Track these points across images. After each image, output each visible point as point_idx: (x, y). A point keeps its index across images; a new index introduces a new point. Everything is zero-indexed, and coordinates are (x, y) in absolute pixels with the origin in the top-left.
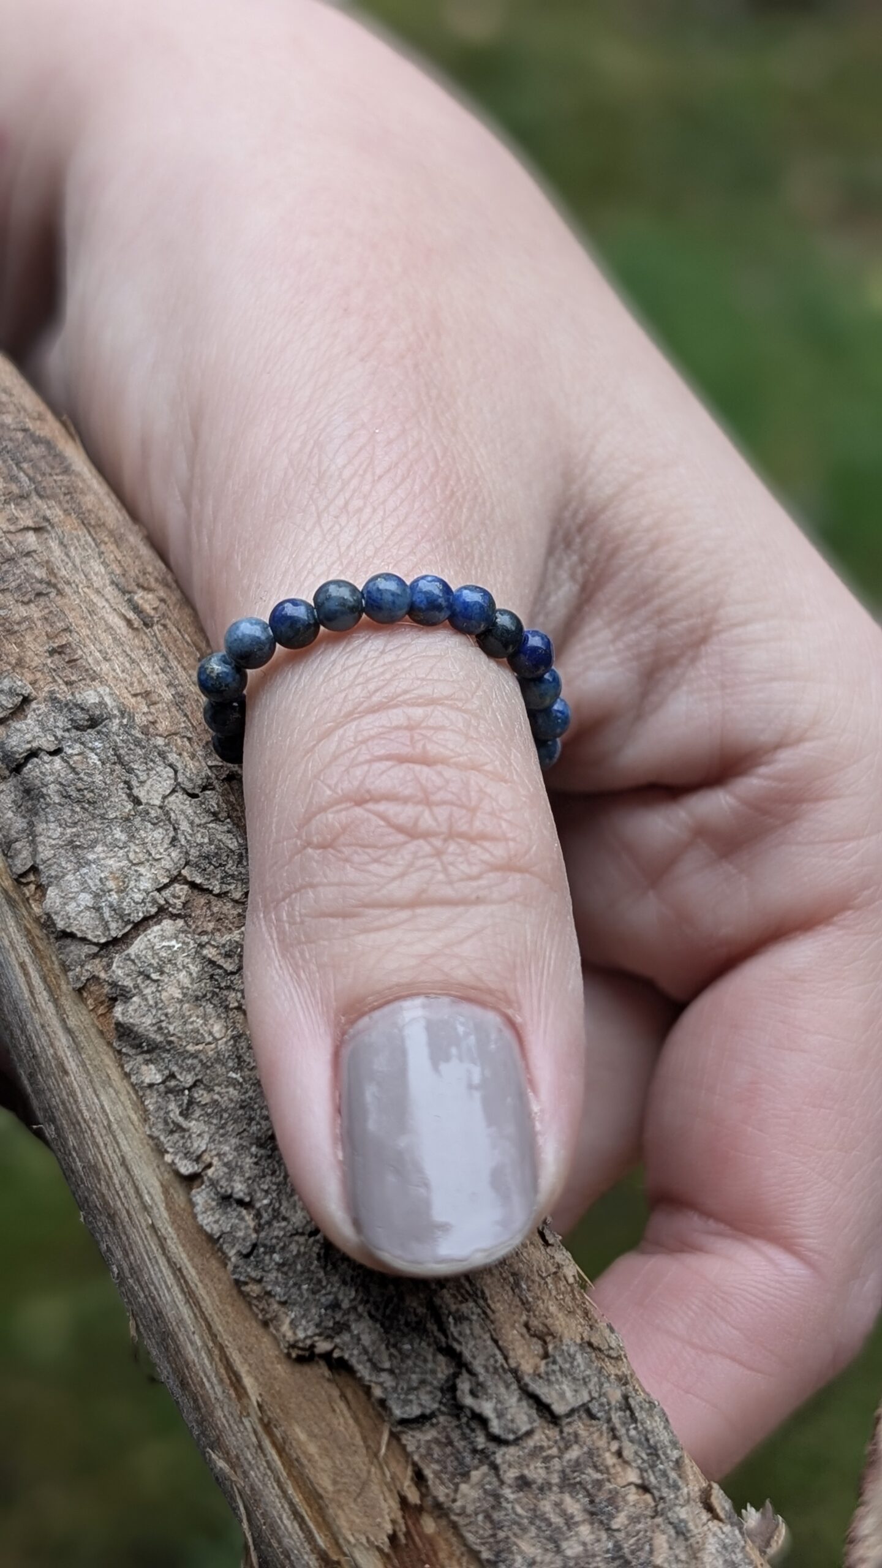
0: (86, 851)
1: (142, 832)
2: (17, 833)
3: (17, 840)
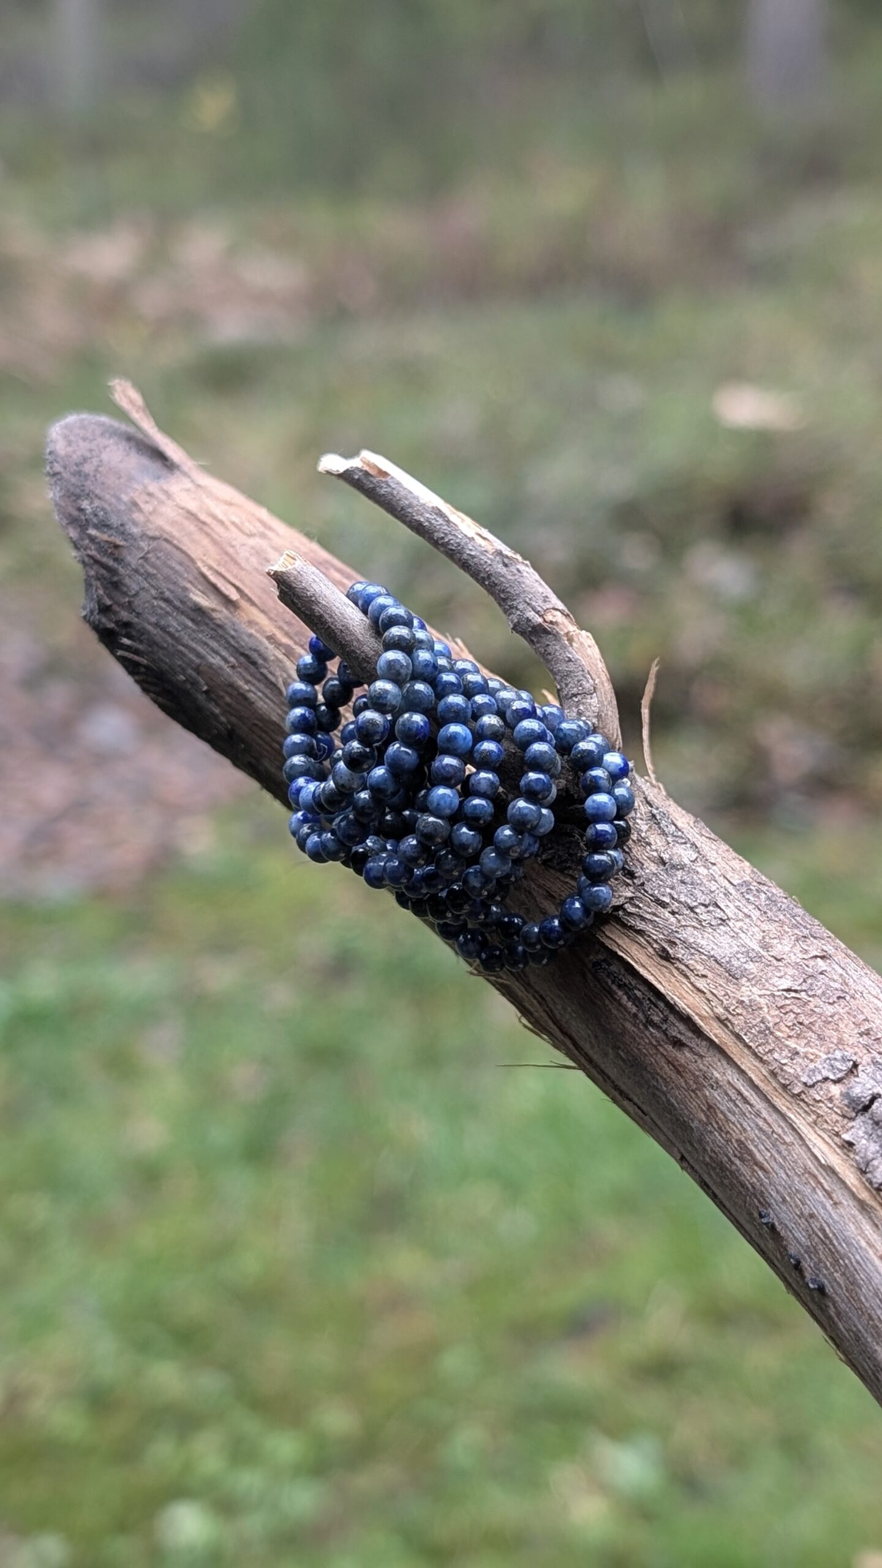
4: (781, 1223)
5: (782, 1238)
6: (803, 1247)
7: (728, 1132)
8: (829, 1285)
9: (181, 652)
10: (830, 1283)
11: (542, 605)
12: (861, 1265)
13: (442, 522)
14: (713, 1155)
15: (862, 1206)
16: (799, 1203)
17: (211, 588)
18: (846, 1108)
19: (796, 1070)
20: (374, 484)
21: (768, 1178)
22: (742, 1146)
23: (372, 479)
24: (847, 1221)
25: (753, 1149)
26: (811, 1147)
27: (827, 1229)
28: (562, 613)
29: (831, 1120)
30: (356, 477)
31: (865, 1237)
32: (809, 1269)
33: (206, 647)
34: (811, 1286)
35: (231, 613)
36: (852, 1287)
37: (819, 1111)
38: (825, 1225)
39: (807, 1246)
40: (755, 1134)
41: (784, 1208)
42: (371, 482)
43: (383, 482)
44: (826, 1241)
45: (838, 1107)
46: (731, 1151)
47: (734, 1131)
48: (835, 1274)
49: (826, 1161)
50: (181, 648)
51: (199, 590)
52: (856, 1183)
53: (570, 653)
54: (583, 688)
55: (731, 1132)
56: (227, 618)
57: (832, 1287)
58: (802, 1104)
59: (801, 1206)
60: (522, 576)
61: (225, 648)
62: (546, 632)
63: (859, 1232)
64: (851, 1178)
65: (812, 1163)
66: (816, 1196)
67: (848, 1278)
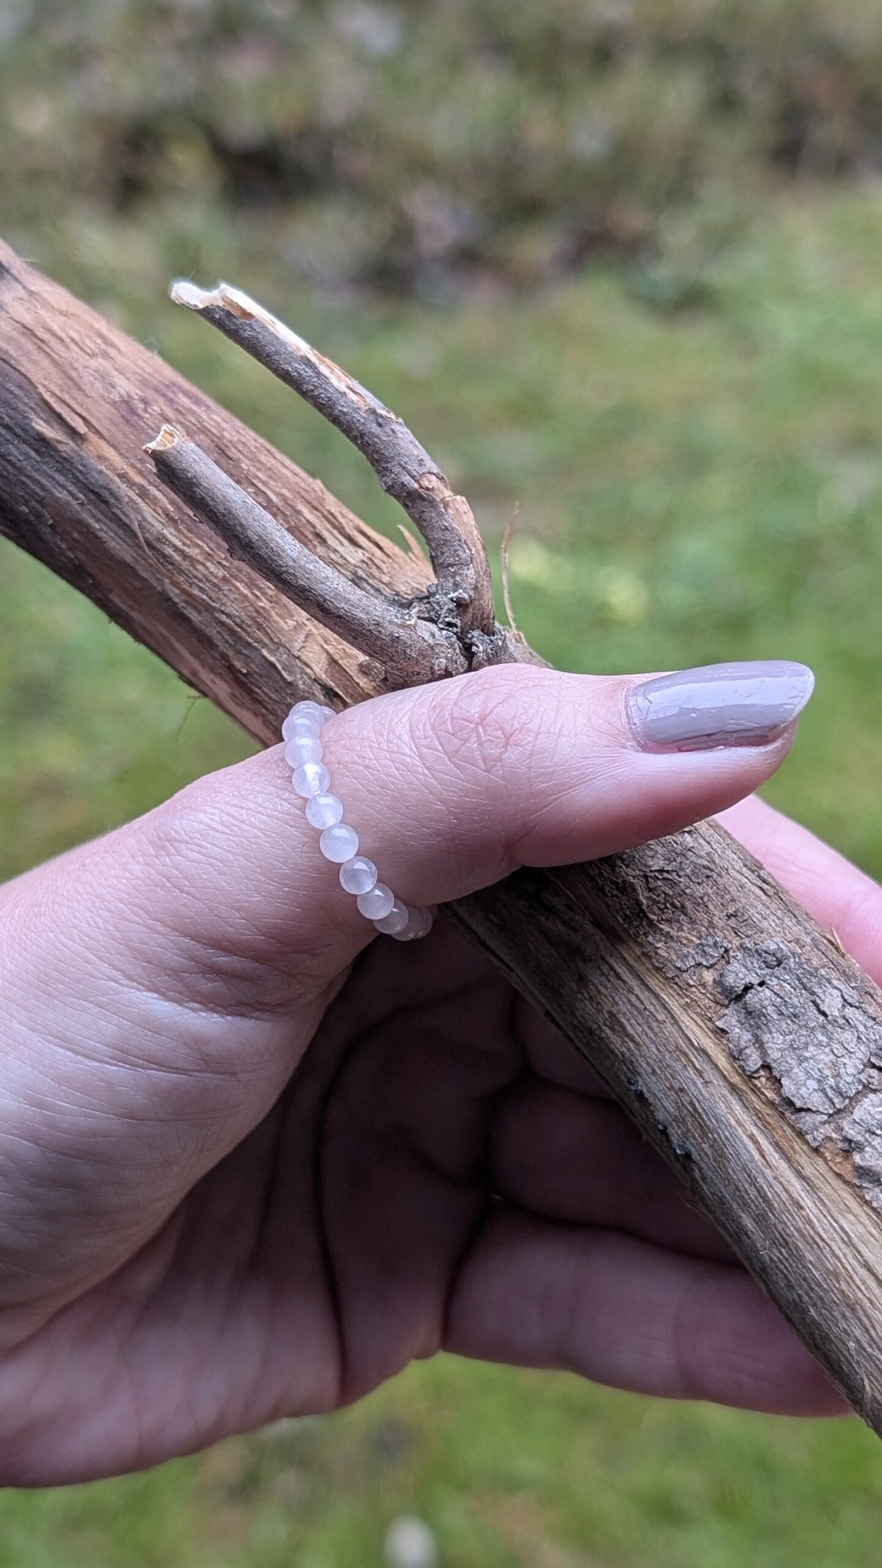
0: (801, 1051)
1: (835, 1035)
2: (746, 1042)
3: (746, 1048)
4: (649, 1091)
5: (651, 1105)
6: (671, 1116)
7: (598, 1003)
8: (695, 1153)
9: (23, 482)
10: (697, 1151)
11: (417, 469)
12: (730, 1141)
13: (311, 374)
14: (582, 1020)
15: (733, 1088)
16: (670, 1077)
17: (55, 418)
18: (719, 996)
19: (670, 954)
20: (237, 325)
21: (639, 1050)
22: (613, 1017)
23: (235, 320)
24: (717, 1100)
25: (625, 1022)
26: (684, 1028)
27: (697, 1104)
28: (437, 477)
29: (704, 1005)
30: (217, 316)
31: (735, 1116)
32: (676, 1135)
33: (51, 480)
34: (678, 1151)
35: (77, 445)
36: (719, 1159)
37: (692, 996)
38: (694, 1100)
39: (676, 1116)
40: (627, 1009)
41: (654, 1079)
42: (234, 323)
43: (246, 325)
44: (695, 1114)
45: (711, 994)
46: (602, 1021)
47: (606, 1003)
48: (703, 1145)
49: (698, 1044)
50: (24, 479)
51: (42, 419)
52: (728, 1067)
53: (446, 521)
54: (460, 559)
55: (602, 1003)
56: (74, 451)
57: (699, 1155)
58: (675, 987)
59: (672, 1080)
60: (397, 438)
61: (73, 483)
62: (423, 499)
63: (729, 1111)
64: (723, 1062)
65: (684, 1042)
66: (687, 1073)
67: (716, 1151)
